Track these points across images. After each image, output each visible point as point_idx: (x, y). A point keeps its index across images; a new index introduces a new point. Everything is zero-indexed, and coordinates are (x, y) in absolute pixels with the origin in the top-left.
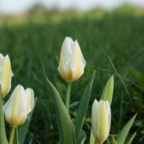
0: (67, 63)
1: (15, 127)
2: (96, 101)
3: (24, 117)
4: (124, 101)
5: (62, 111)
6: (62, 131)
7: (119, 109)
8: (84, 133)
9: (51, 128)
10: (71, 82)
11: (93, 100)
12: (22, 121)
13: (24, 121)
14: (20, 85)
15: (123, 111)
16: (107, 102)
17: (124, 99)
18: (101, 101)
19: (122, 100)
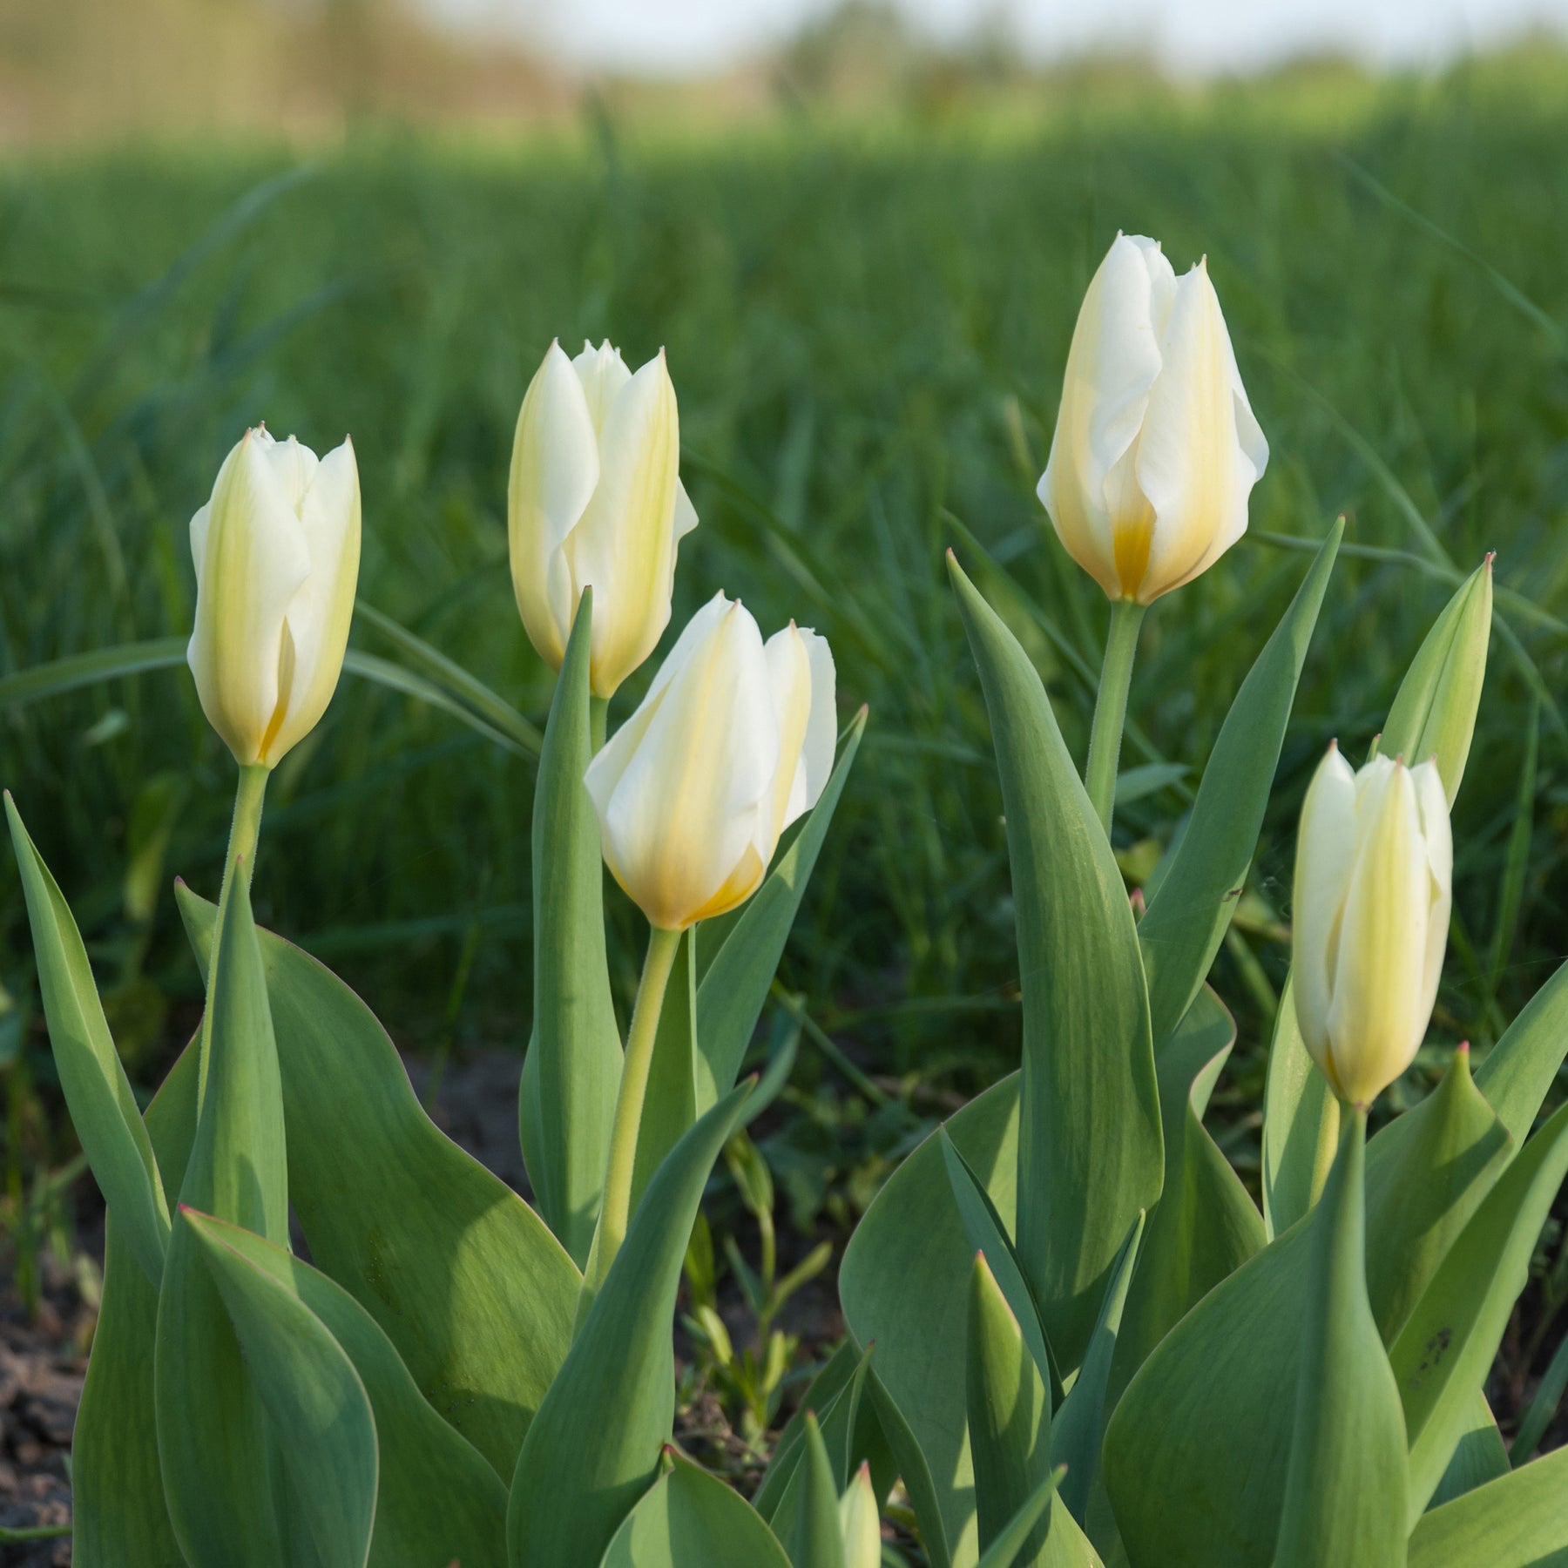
0: (1119, 443)
1: (676, 927)
2: (1334, 763)
3: (751, 848)
4: (1546, 778)
5: (1060, 829)
6: (1050, 984)
7: (1506, 832)
8: (1217, 1010)
9: (951, 955)
10: (1143, 598)
11: (1318, 752)
12: (729, 883)
13: (752, 881)
14: (730, 596)
15: (1533, 859)
16: (1430, 771)
17: (1540, 766)
18: (1379, 765)
19: (1530, 766)
